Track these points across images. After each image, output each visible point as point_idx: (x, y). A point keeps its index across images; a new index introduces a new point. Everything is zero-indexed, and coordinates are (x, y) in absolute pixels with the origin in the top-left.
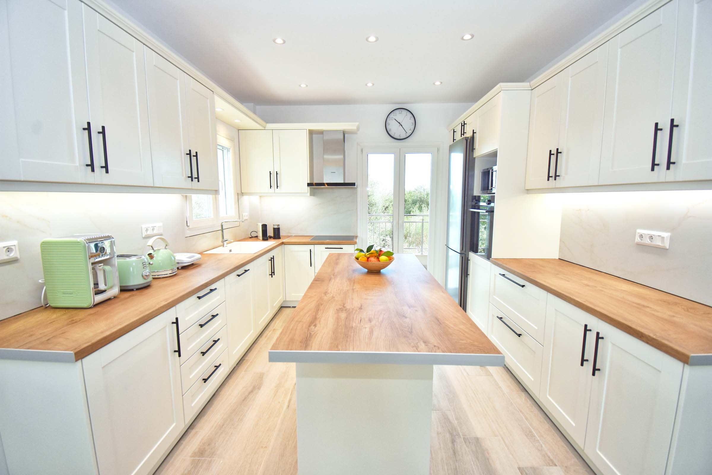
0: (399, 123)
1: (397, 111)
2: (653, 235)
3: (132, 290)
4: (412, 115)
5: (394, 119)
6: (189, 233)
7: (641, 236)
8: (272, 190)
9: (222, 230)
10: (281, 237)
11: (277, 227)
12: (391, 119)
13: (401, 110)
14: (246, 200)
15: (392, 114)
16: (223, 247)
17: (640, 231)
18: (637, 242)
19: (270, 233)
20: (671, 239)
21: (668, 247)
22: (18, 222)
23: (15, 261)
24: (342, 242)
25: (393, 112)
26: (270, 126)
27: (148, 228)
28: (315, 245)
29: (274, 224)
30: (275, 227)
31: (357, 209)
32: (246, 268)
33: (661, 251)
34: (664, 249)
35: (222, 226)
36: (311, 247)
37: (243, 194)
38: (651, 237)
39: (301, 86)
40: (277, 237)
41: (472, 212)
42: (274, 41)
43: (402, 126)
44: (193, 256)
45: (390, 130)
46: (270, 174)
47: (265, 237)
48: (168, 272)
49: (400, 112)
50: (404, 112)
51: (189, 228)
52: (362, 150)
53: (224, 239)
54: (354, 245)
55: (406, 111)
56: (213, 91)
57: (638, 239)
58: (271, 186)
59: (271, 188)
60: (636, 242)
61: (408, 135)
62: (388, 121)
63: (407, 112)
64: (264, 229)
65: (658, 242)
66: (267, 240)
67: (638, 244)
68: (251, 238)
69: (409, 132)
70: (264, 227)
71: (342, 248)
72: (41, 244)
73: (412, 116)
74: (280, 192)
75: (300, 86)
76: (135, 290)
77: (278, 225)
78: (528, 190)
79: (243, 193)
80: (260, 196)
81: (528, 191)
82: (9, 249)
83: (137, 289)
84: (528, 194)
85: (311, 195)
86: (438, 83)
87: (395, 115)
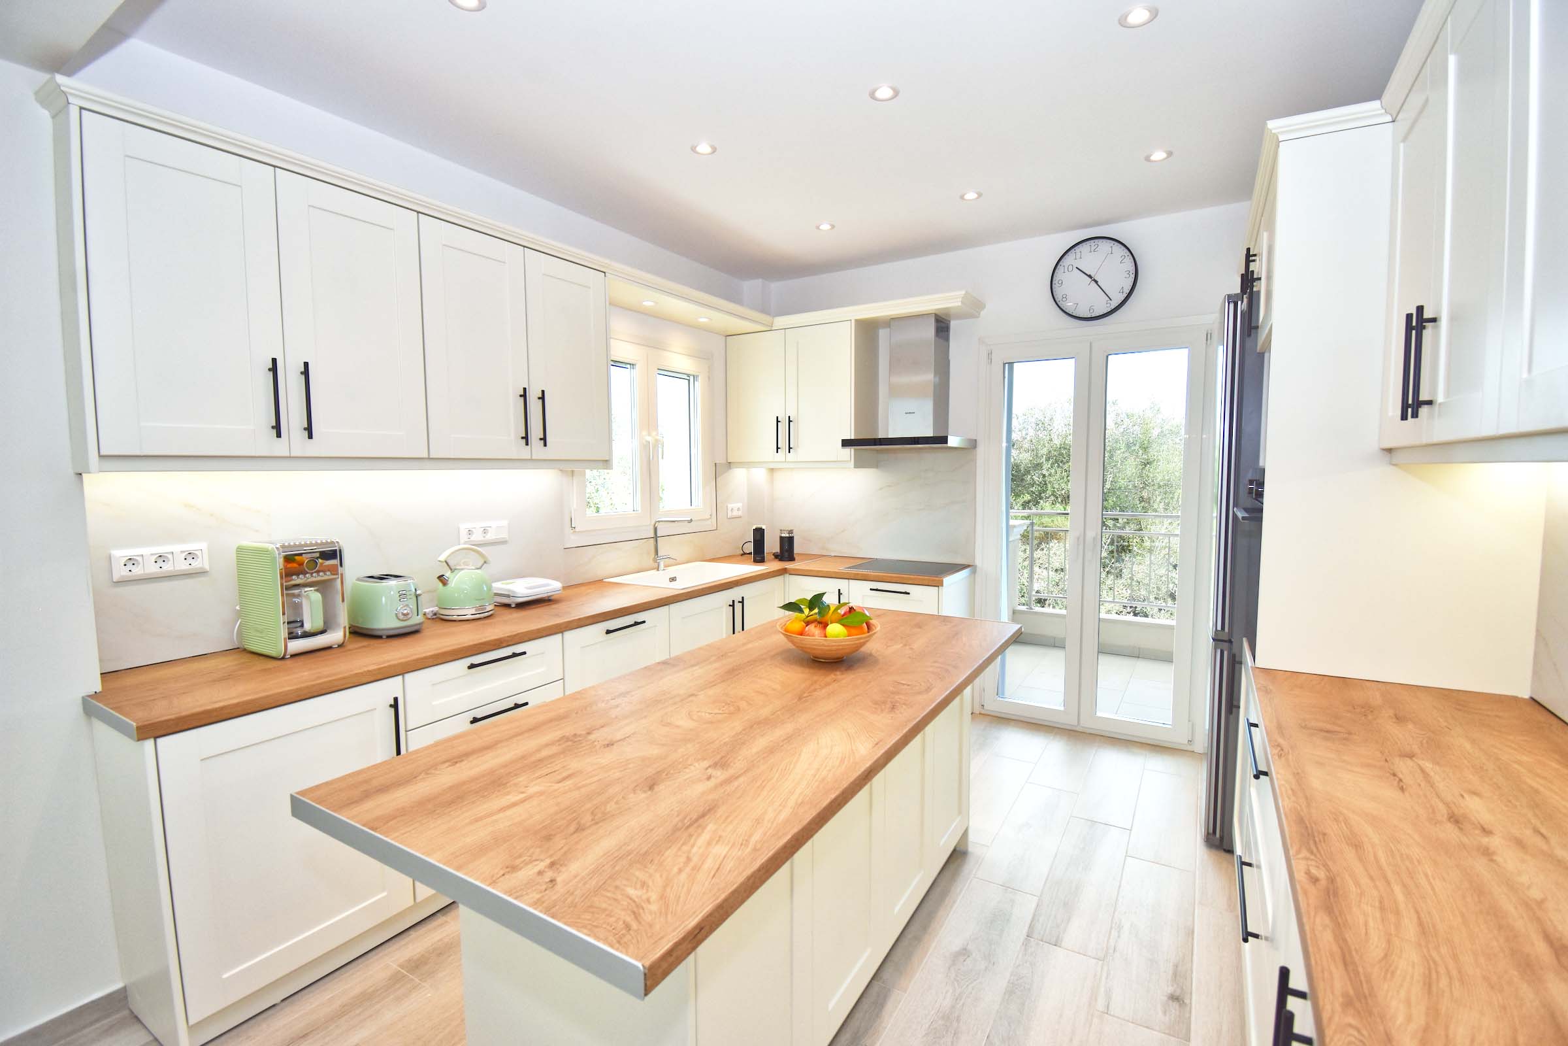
0: (1090, 276)
1: (1084, 248)
3: (380, 637)
4: (1126, 251)
5: (1074, 268)
6: (573, 540)
8: (780, 456)
9: (656, 537)
10: (795, 556)
11: (787, 535)
12: (1066, 270)
13: (1096, 241)
14: (738, 477)
15: (1071, 255)
16: (658, 570)
19: (772, 545)
22: (212, 515)
23: (201, 573)
24: (910, 579)
25: (1073, 250)
26: (781, 321)
27: (473, 530)
28: (851, 580)
29: (782, 529)
30: (783, 535)
31: (975, 499)
32: (639, 617)
35: (656, 530)
36: (843, 583)
37: (732, 465)
39: (821, 227)
40: (787, 557)
42: (693, 149)
43: (1096, 282)
44: (548, 585)
45: (1065, 297)
46: (778, 421)
47: (760, 555)
48: (469, 612)
49: (1093, 248)
50: (1105, 246)
51: (575, 532)
52: (990, 354)
53: (659, 555)
54: (937, 588)
56: (604, 271)
58: (778, 448)
59: (777, 452)
61: (1114, 304)
62: (1059, 275)
63: (1112, 245)
64: (757, 537)
68: (742, 555)
69: (1118, 299)
70: (759, 533)
71: (909, 594)
72: (238, 548)
73: (1129, 253)
74: (795, 461)
75: (818, 228)
76: (384, 637)
77: (791, 532)
79: (730, 463)
80: (772, 470)
82: (191, 555)
83: (390, 637)
85: (855, 467)
86: (1159, 155)
87: (1078, 256)
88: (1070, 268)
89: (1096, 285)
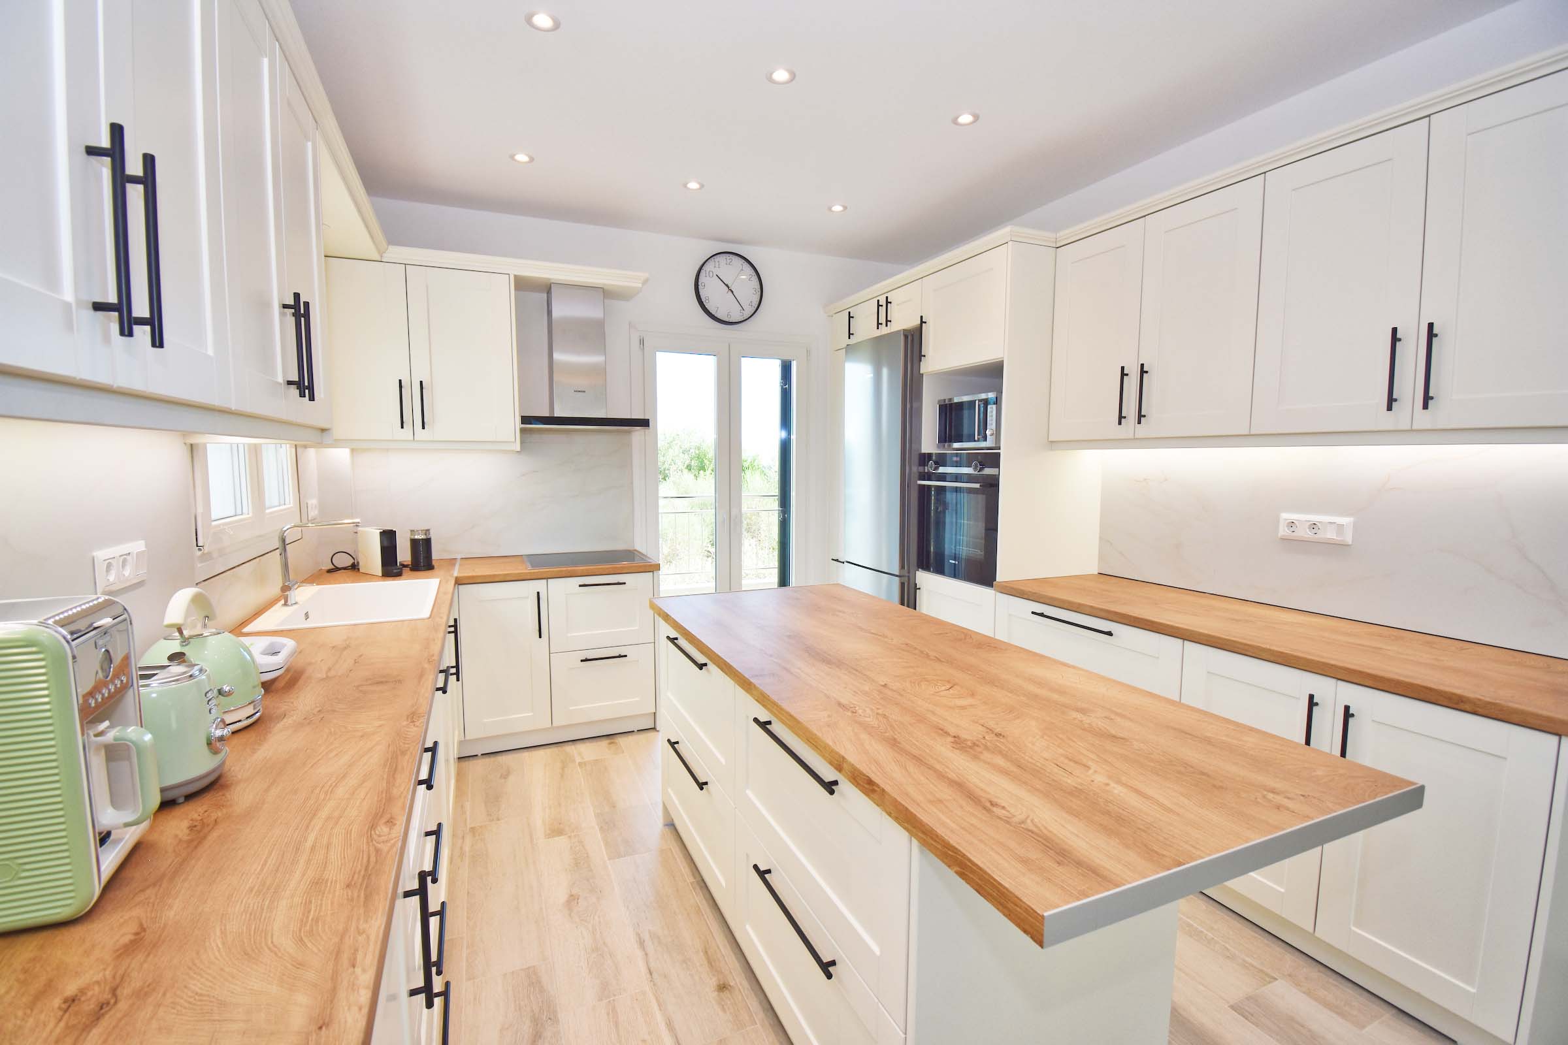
0: (727, 286)
1: (722, 258)
2: (1319, 522)
4: (753, 271)
5: (715, 275)
6: (202, 570)
7: (1292, 524)
8: (407, 433)
9: (283, 553)
10: (434, 563)
11: (423, 537)
12: (707, 275)
13: (731, 255)
15: (711, 263)
17: (1286, 516)
18: (1284, 536)
19: (404, 554)
20: (1355, 526)
21: (1350, 543)
24: (624, 567)
25: (713, 259)
27: (112, 561)
28: (549, 580)
29: (416, 528)
30: (417, 537)
31: (632, 483)
33: (1337, 548)
34: (1344, 546)
35: (282, 538)
36: (540, 585)
38: (1314, 526)
40: (424, 566)
41: (920, 486)
43: (732, 292)
45: (707, 298)
46: (401, 387)
47: (391, 567)
49: (729, 261)
50: (738, 262)
51: (203, 551)
52: (642, 342)
55: (742, 261)
57: (1283, 531)
58: (404, 422)
59: (403, 428)
60: (1279, 535)
61: (746, 316)
62: (702, 279)
63: (742, 263)
64: (386, 544)
65: (1330, 535)
66: (398, 575)
67: (1284, 539)
68: (330, 571)
69: (749, 309)
70: (388, 537)
73: (755, 273)
74: (432, 439)
77: (426, 532)
78: (1051, 442)
81: (1053, 444)
84: (1052, 450)
86: (837, 208)
87: (717, 265)
88: (711, 274)
89: (731, 294)
